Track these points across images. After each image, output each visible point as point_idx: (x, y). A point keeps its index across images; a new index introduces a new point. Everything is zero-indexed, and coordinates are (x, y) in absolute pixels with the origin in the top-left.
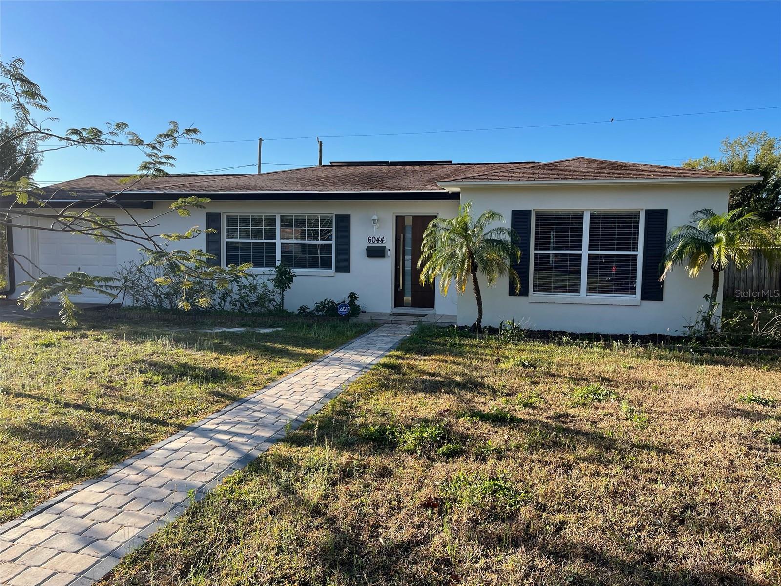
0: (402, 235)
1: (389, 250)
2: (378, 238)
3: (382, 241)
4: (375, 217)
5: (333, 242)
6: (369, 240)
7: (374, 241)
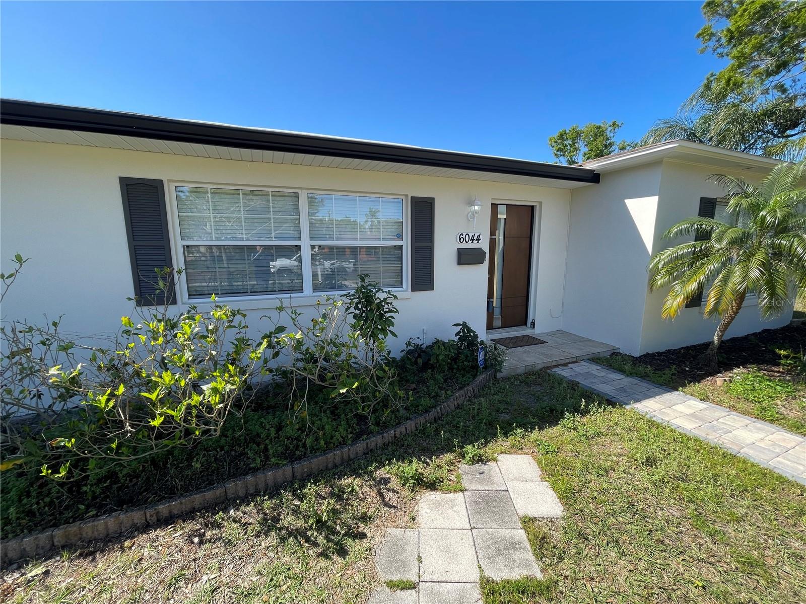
0: (497, 232)
2: (473, 236)
3: (478, 240)
5: (406, 243)
6: (460, 239)
7: (467, 240)
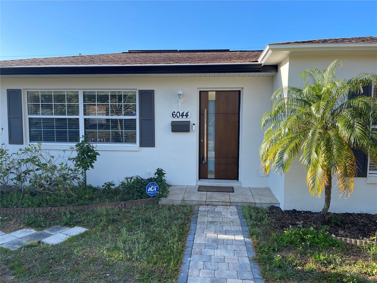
0: (206, 110)
1: (194, 124)
2: (183, 113)
3: (187, 116)
4: (181, 92)
5: (137, 117)
6: (173, 115)
7: (178, 116)
